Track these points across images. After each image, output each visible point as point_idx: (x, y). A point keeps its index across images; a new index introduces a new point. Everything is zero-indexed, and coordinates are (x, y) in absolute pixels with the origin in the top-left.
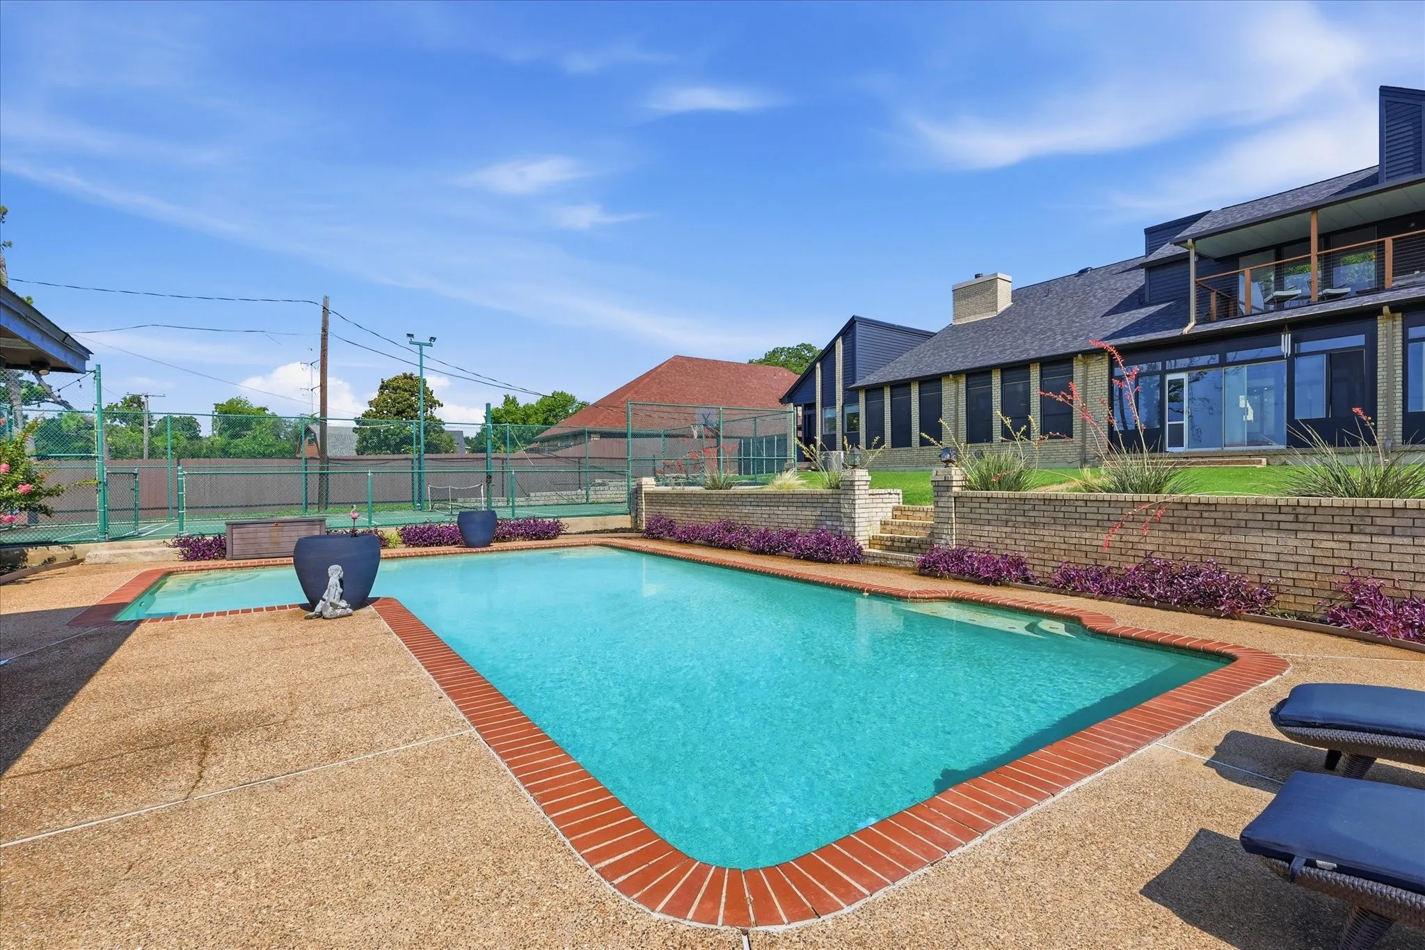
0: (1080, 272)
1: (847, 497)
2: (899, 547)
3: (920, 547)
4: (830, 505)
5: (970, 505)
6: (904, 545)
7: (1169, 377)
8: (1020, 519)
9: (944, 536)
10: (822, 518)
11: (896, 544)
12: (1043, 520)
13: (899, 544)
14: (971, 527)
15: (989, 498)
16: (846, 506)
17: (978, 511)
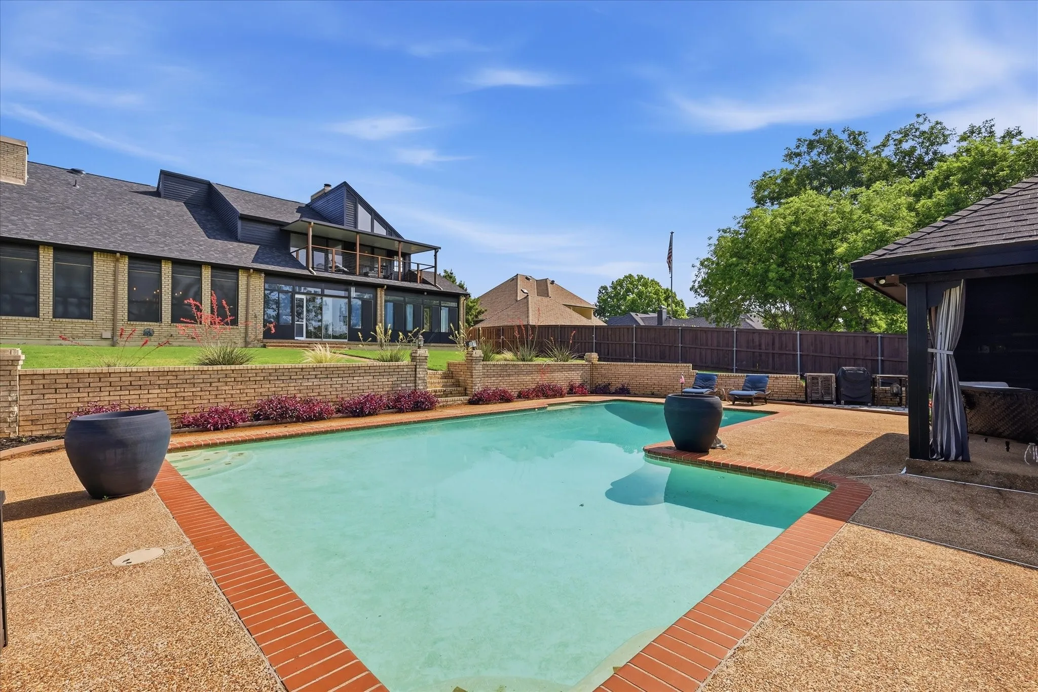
0: (73, 170)
1: (422, 367)
2: (439, 395)
3: (451, 393)
4: (405, 373)
5: (487, 368)
6: (442, 393)
7: (297, 296)
8: (505, 373)
9: (477, 385)
10: (398, 382)
11: (437, 394)
12: (512, 373)
13: (439, 393)
14: (487, 379)
15: (494, 365)
16: (421, 373)
17: (490, 371)
